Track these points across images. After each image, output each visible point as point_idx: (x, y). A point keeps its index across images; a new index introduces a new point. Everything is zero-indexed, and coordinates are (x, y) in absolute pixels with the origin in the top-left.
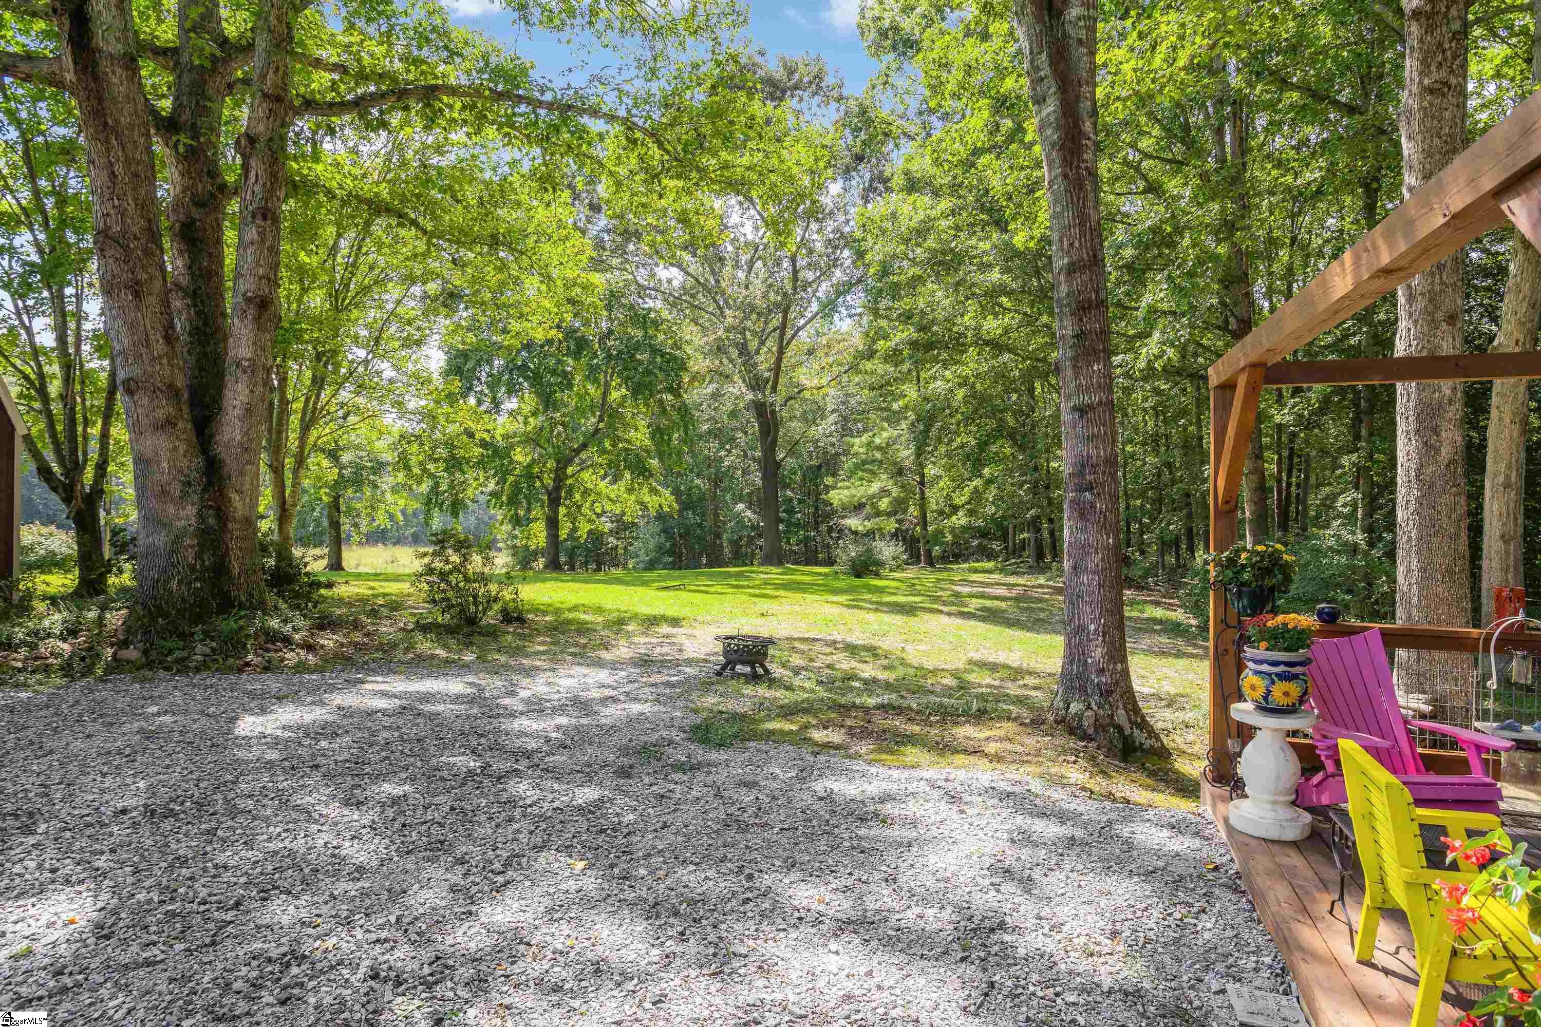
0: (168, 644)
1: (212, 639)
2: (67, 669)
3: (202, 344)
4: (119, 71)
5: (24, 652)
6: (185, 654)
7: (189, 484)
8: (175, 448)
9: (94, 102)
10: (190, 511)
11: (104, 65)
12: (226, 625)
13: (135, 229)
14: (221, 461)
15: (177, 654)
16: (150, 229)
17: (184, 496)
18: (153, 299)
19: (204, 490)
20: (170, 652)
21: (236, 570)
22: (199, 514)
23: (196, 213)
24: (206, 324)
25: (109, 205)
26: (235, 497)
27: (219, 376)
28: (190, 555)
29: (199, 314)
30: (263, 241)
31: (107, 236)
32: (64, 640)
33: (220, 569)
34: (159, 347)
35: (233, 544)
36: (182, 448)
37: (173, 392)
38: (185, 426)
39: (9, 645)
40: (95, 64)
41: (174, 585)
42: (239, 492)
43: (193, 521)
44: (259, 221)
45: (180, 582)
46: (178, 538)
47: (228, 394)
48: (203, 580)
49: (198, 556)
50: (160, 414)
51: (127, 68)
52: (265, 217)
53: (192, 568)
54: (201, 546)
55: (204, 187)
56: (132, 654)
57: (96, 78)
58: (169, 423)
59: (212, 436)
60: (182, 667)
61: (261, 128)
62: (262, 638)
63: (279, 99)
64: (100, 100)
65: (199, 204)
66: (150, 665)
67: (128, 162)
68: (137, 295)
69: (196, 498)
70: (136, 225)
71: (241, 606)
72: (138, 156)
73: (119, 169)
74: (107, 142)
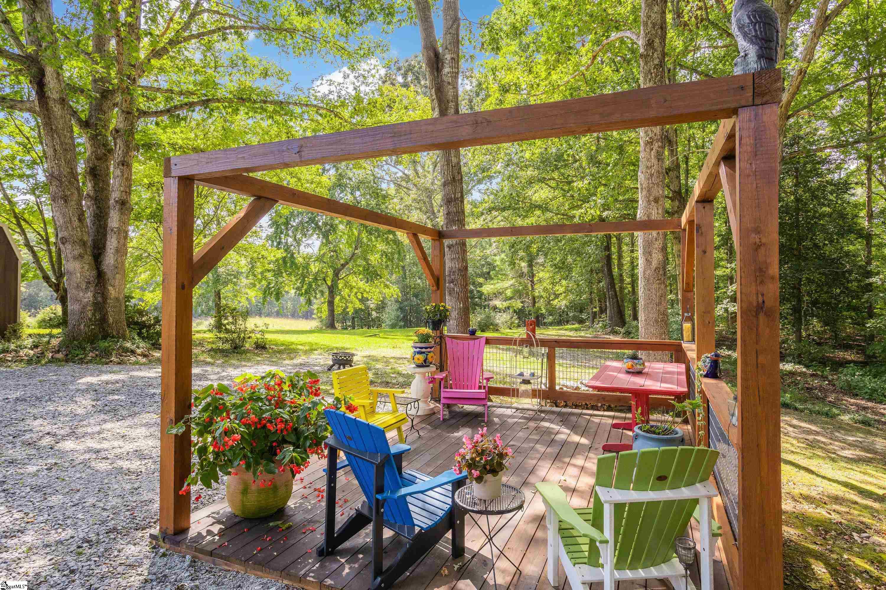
0: (77, 352)
1: (97, 350)
2: (30, 362)
3: (99, 221)
4: (58, 106)
5: (13, 354)
6: (83, 356)
7: (89, 283)
8: (83, 267)
9: (47, 120)
10: (90, 294)
11: (51, 103)
12: (104, 344)
13: (65, 173)
14: (105, 273)
15: (80, 356)
16: (72, 173)
17: (87, 288)
18: (73, 203)
19: (96, 285)
20: (77, 355)
21: (111, 320)
22: (94, 296)
23: (97, 163)
24: (101, 212)
25: (53, 163)
26: (110, 288)
27: (105, 235)
28: (90, 314)
29: (98, 207)
30: (123, 175)
31: (52, 176)
32: (32, 350)
33: (104, 320)
34: (76, 223)
35: (109, 309)
36: (87, 267)
37: (84, 244)
38: (88, 258)
39: (5, 351)
40: (47, 104)
41: (82, 327)
42: (113, 286)
43: (91, 299)
44: (121, 167)
45: (85, 326)
46: (84, 307)
47: (108, 243)
48: (95, 325)
49: (94, 315)
50: (76, 253)
51: (61, 104)
52: (123, 165)
53: (90, 320)
54: (95, 310)
55: (101, 151)
56: (60, 356)
57: (47, 110)
58: (81, 256)
59: (101, 262)
60: (82, 361)
61: (121, 126)
62: (121, 351)
63: (128, 113)
64: (49, 118)
65: (98, 159)
66: (67, 361)
67: (62, 144)
68: (66, 201)
69: (92, 289)
70: (66, 171)
71: (113, 337)
72: (66, 141)
73: (58, 147)
74: (52, 136)
